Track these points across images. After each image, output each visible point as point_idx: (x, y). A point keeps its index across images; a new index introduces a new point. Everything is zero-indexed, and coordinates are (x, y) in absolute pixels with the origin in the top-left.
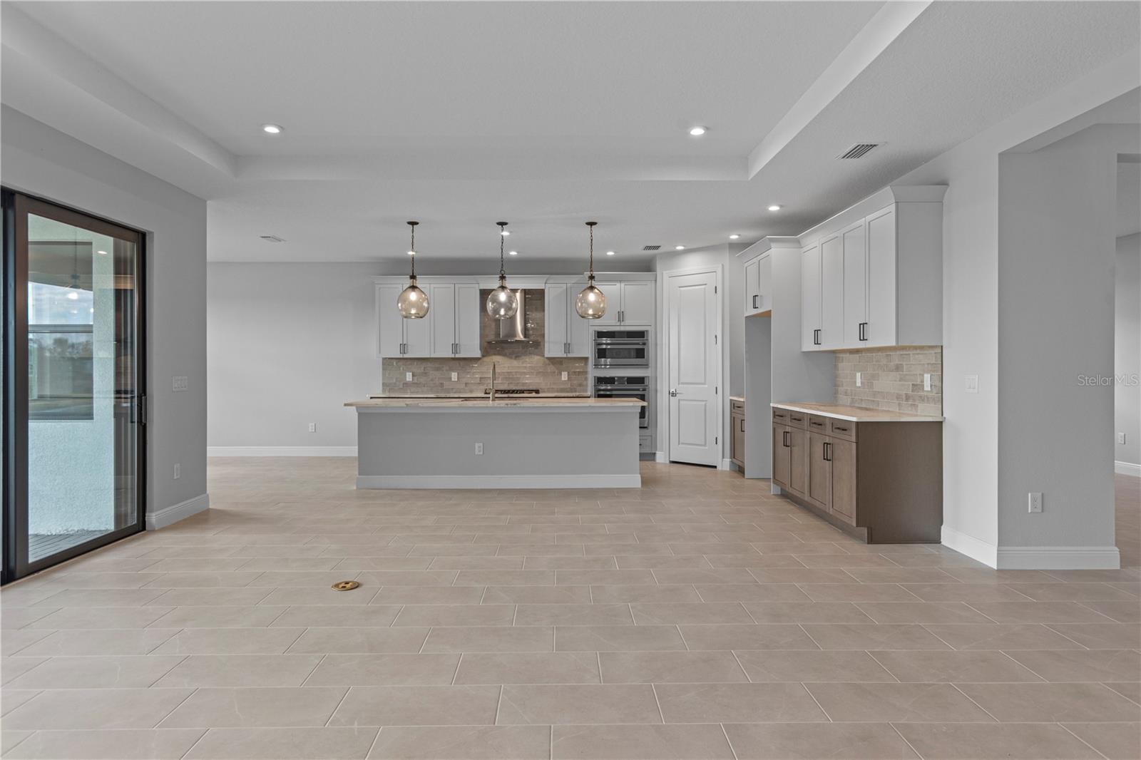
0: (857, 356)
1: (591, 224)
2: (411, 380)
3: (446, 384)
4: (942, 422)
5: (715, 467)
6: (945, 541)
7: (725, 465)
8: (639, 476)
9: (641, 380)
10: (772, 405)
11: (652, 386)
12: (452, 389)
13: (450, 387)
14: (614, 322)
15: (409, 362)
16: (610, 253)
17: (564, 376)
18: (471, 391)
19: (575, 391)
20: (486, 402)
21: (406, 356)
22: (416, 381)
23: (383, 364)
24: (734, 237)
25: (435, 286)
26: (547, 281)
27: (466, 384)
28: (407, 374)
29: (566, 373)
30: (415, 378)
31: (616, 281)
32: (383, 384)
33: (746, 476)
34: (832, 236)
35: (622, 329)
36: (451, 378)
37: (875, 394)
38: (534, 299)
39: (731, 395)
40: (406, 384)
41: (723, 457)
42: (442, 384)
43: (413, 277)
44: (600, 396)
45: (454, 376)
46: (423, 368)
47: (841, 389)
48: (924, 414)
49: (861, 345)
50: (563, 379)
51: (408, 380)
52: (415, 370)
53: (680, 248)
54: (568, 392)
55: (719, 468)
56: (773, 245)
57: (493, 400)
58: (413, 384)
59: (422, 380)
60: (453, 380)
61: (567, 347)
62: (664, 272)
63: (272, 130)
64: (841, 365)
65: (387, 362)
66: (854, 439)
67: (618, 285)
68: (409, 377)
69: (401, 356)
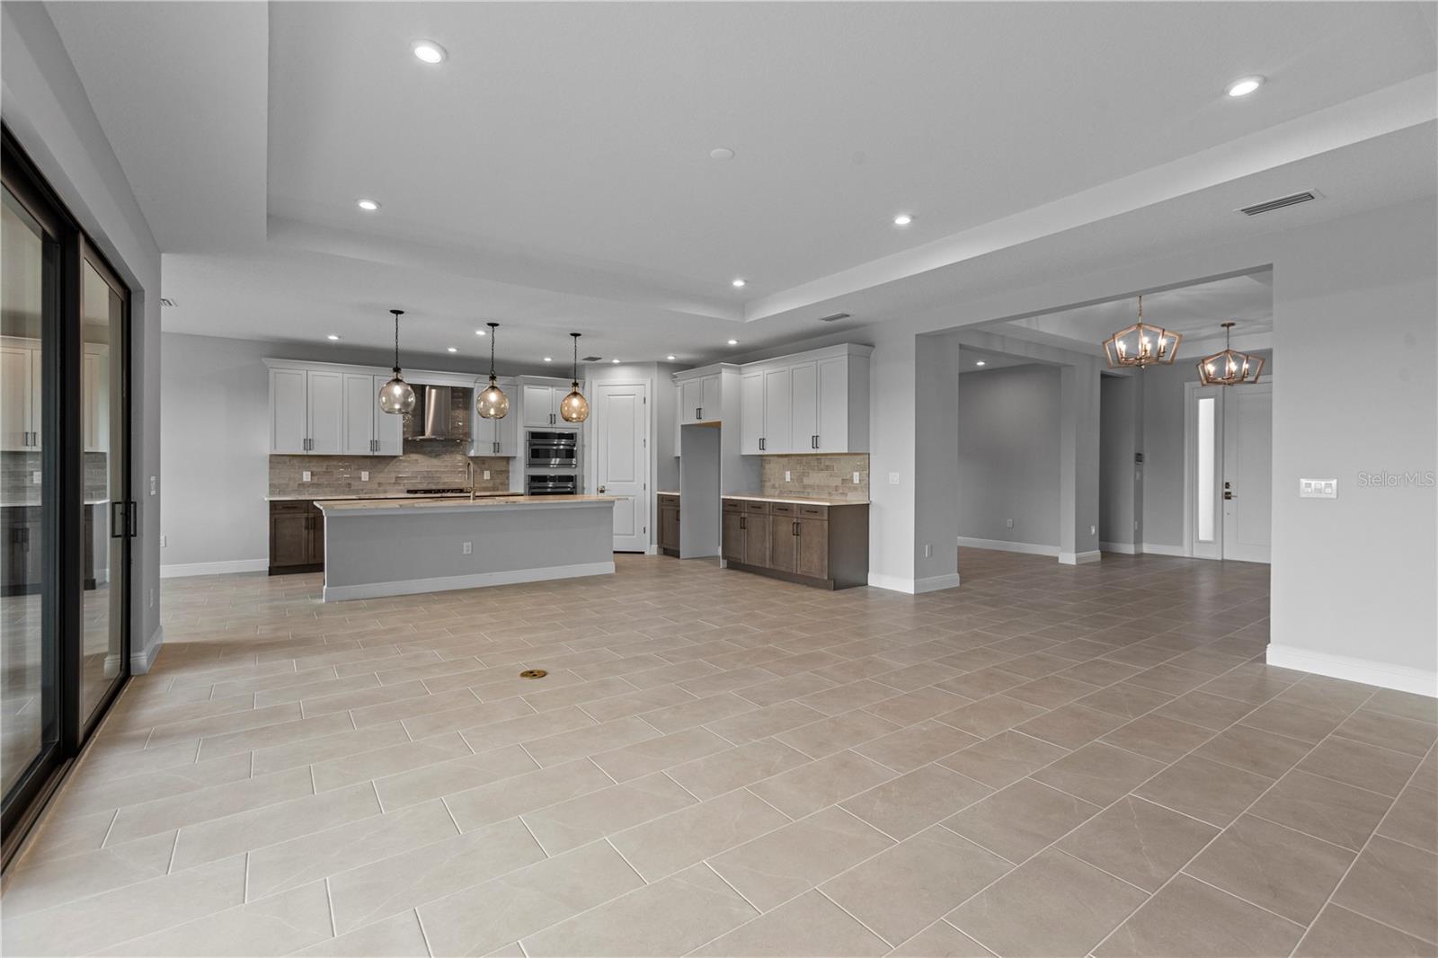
0: (786, 459)
1: (576, 335)
2: (309, 480)
3: (355, 484)
4: (868, 505)
5: (643, 553)
6: (871, 583)
7: (652, 549)
8: (613, 563)
9: (570, 479)
10: (722, 497)
11: (579, 484)
12: (362, 490)
13: (360, 488)
14: (547, 423)
15: (306, 460)
16: (548, 360)
17: (487, 475)
18: (385, 492)
19: (498, 490)
20: (467, 501)
21: (311, 453)
22: (315, 481)
23: (270, 461)
24: (671, 358)
25: (350, 376)
26: (477, 379)
27: (379, 484)
28: (305, 473)
29: (488, 472)
30: (316, 478)
31: (548, 385)
32: (271, 486)
33: (681, 557)
34: (780, 369)
35: (553, 430)
36: (360, 478)
37: (805, 487)
38: (461, 397)
39: (658, 490)
40: (303, 485)
41: (651, 544)
42: (349, 485)
43: (397, 370)
44: (533, 494)
45: (365, 476)
46: (325, 467)
47: (768, 484)
48: (854, 499)
49: (814, 451)
50: (485, 478)
51: (305, 480)
52: (314, 469)
53: (616, 361)
54: (490, 491)
55: (647, 553)
56: (723, 370)
57: (474, 499)
58: (312, 485)
59: (324, 481)
60: (363, 479)
61: (497, 446)
62: (593, 381)
63: (368, 206)
64: (767, 466)
65: (277, 461)
66: (826, 517)
67: (550, 389)
68: (307, 476)
69: (305, 453)
